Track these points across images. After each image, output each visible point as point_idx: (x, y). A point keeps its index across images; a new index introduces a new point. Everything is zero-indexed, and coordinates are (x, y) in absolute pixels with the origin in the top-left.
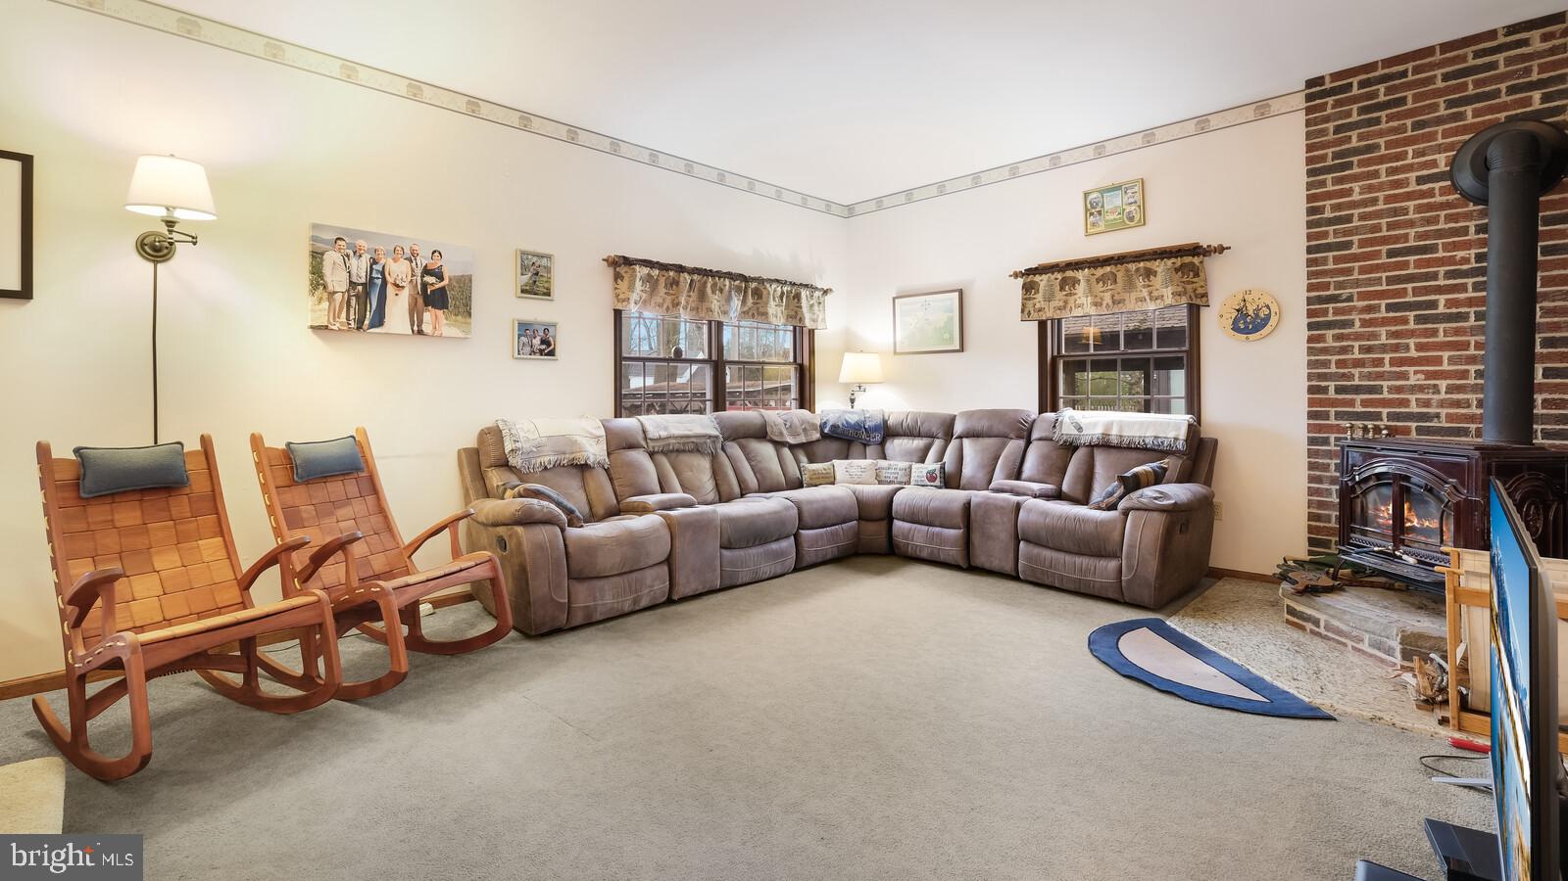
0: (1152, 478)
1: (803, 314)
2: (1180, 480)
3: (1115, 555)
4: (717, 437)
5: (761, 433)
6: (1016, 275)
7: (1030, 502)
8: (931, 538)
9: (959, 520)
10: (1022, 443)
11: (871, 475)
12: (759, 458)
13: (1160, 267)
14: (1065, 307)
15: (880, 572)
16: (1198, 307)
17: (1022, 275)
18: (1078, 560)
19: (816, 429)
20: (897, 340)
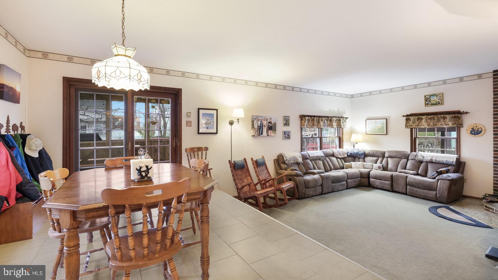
0: (446, 172)
1: (341, 124)
2: (454, 172)
3: (435, 190)
4: (324, 156)
5: (333, 155)
6: (404, 116)
7: (410, 176)
8: (382, 183)
9: (390, 179)
10: (406, 160)
11: (361, 166)
12: (333, 161)
13: (448, 116)
14: (419, 125)
15: (368, 191)
16: (460, 127)
17: (406, 116)
18: (424, 191)
19: (346, 154)
20: (367, 130)
